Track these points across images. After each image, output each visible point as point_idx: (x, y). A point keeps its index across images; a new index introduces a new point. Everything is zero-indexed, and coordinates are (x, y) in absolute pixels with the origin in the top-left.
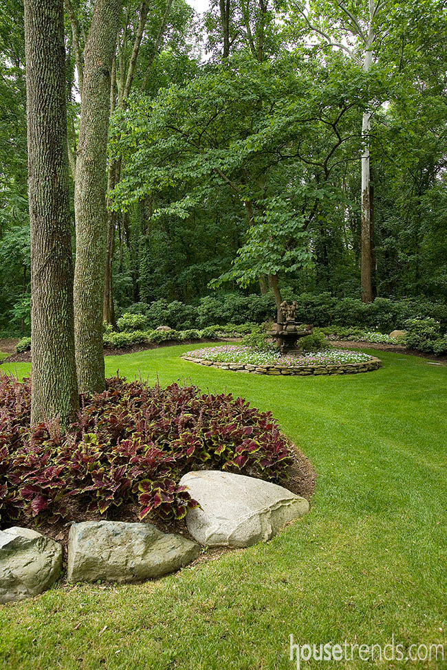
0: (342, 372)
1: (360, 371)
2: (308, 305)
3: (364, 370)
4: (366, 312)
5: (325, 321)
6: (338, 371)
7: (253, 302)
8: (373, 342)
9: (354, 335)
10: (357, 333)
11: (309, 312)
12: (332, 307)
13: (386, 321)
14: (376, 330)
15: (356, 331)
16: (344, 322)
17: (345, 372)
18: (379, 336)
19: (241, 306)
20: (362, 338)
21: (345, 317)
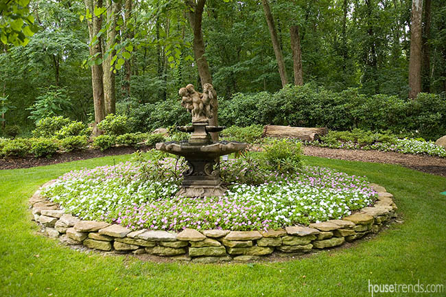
0: (267, 251)
1: (321, 244)
2: (327, 103)
3: (334, 241)
4: (404, 111)
5: (347, 124)
6: (257, 250)
7: (261, 101)
8: (409, 153)
9: (381, 142)
10: (387, 140)
11: (327, 112)
12: (357, 105)
13: (434, 123)
14: (415, 137)
15: (385, 136)
16: (373, 125)
17: (276, 250)
18: (419, 144)
19: (248, 106)
20: (392, 147)
21: (375, 119)
